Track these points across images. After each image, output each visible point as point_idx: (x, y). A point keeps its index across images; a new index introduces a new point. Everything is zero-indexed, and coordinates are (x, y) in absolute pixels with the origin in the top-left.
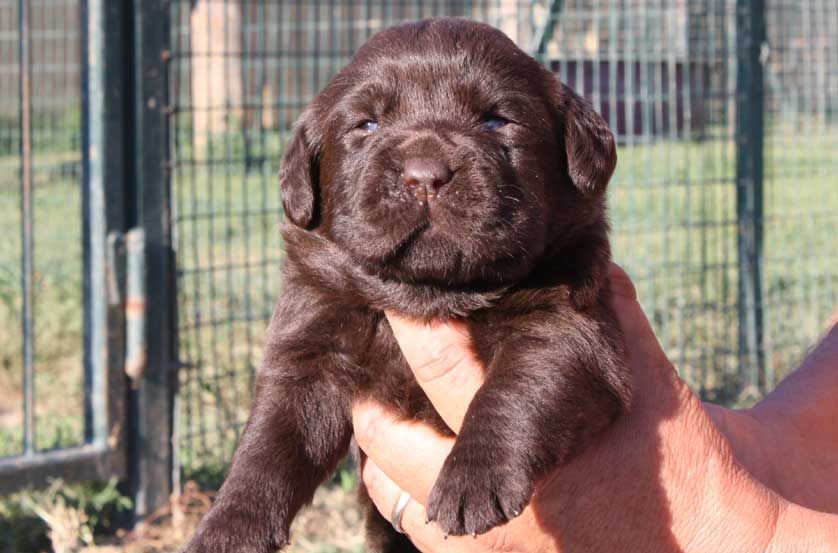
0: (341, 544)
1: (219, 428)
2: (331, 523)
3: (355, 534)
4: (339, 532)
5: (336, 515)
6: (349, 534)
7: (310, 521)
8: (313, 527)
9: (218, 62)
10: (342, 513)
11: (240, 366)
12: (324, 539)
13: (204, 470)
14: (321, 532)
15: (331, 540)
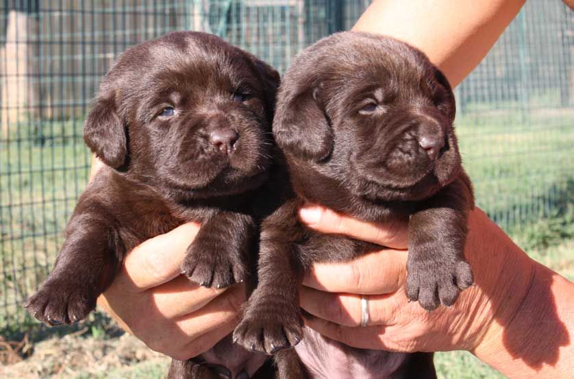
0: (92, 371)
1: (17, 303)
2: (86, 359)
3: (100, 364)
4: (91, 363)
5: (88, 353)
6: (96, 365)
7: (73, 357)
8: (74, 361)
9: (22, 79)
10: (93, 353)
11: (31, 264)
12: (81, 368)
13: (8, 328)
14: (79, 364)
15: (86, 369)
